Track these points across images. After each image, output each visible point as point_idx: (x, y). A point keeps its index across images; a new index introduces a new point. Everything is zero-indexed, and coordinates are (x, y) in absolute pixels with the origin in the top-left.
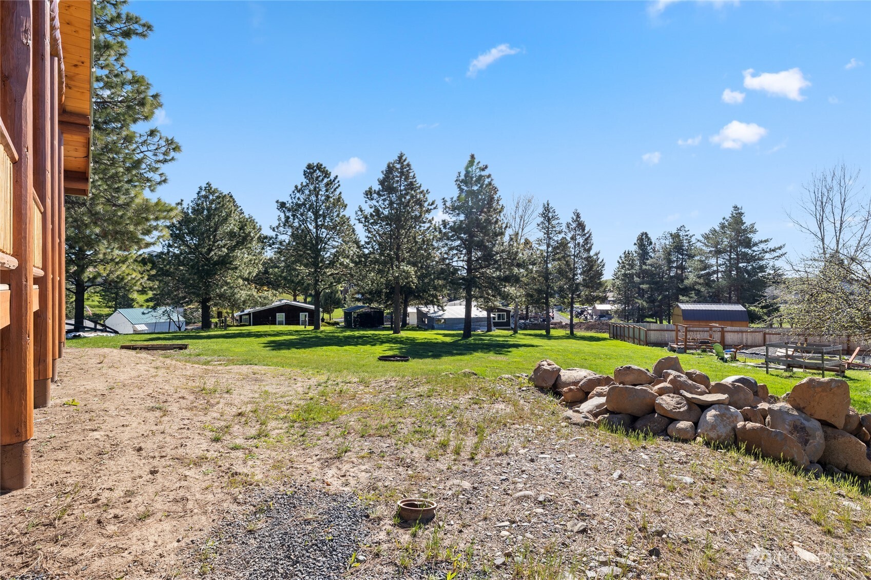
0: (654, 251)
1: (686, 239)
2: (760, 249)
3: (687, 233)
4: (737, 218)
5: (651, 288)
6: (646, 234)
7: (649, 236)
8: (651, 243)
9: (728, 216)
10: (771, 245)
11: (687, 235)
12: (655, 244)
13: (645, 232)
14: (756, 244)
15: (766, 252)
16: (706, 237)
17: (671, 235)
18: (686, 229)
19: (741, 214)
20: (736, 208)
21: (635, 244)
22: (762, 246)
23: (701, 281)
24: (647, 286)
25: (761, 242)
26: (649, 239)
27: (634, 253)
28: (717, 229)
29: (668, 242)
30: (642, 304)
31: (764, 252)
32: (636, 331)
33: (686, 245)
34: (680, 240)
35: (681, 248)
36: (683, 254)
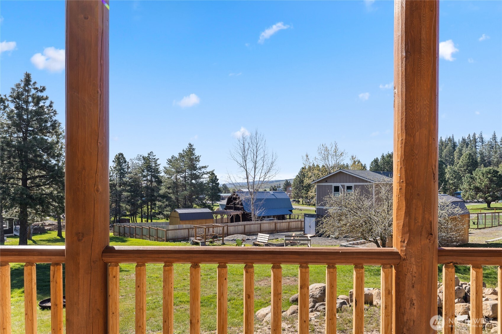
0: (128, 168)
1: (154, 161)
2: (202, 172)
3: (154, 157)
4: (190, 150)
5: (132, 195)
6: (121, 154)
7: (124, 156)
8: (125, 162)
9: (185, 150)
11: (155, 159)
12: (128, 162)
13: (121, 152)
14: (200, 169)
15: (205, 174)
16: (170, 161)
17: (143, 157)
18: (154, 155)
19: (194, 149)
20: (190, 144)
21: (113, 161)
22: (203, 170)
23: (171, 191)
24: (129, 194)
25: (203, 167)
26: (124, 158)
27: (113, 168)
28: (177, 157)
29: (141, 163)
30: (125, 207)
31: (204, 173)
32: (153, 231)
33: (153, 165)
34: (150, 161)
35: (150, 168)
36: (151, 172)
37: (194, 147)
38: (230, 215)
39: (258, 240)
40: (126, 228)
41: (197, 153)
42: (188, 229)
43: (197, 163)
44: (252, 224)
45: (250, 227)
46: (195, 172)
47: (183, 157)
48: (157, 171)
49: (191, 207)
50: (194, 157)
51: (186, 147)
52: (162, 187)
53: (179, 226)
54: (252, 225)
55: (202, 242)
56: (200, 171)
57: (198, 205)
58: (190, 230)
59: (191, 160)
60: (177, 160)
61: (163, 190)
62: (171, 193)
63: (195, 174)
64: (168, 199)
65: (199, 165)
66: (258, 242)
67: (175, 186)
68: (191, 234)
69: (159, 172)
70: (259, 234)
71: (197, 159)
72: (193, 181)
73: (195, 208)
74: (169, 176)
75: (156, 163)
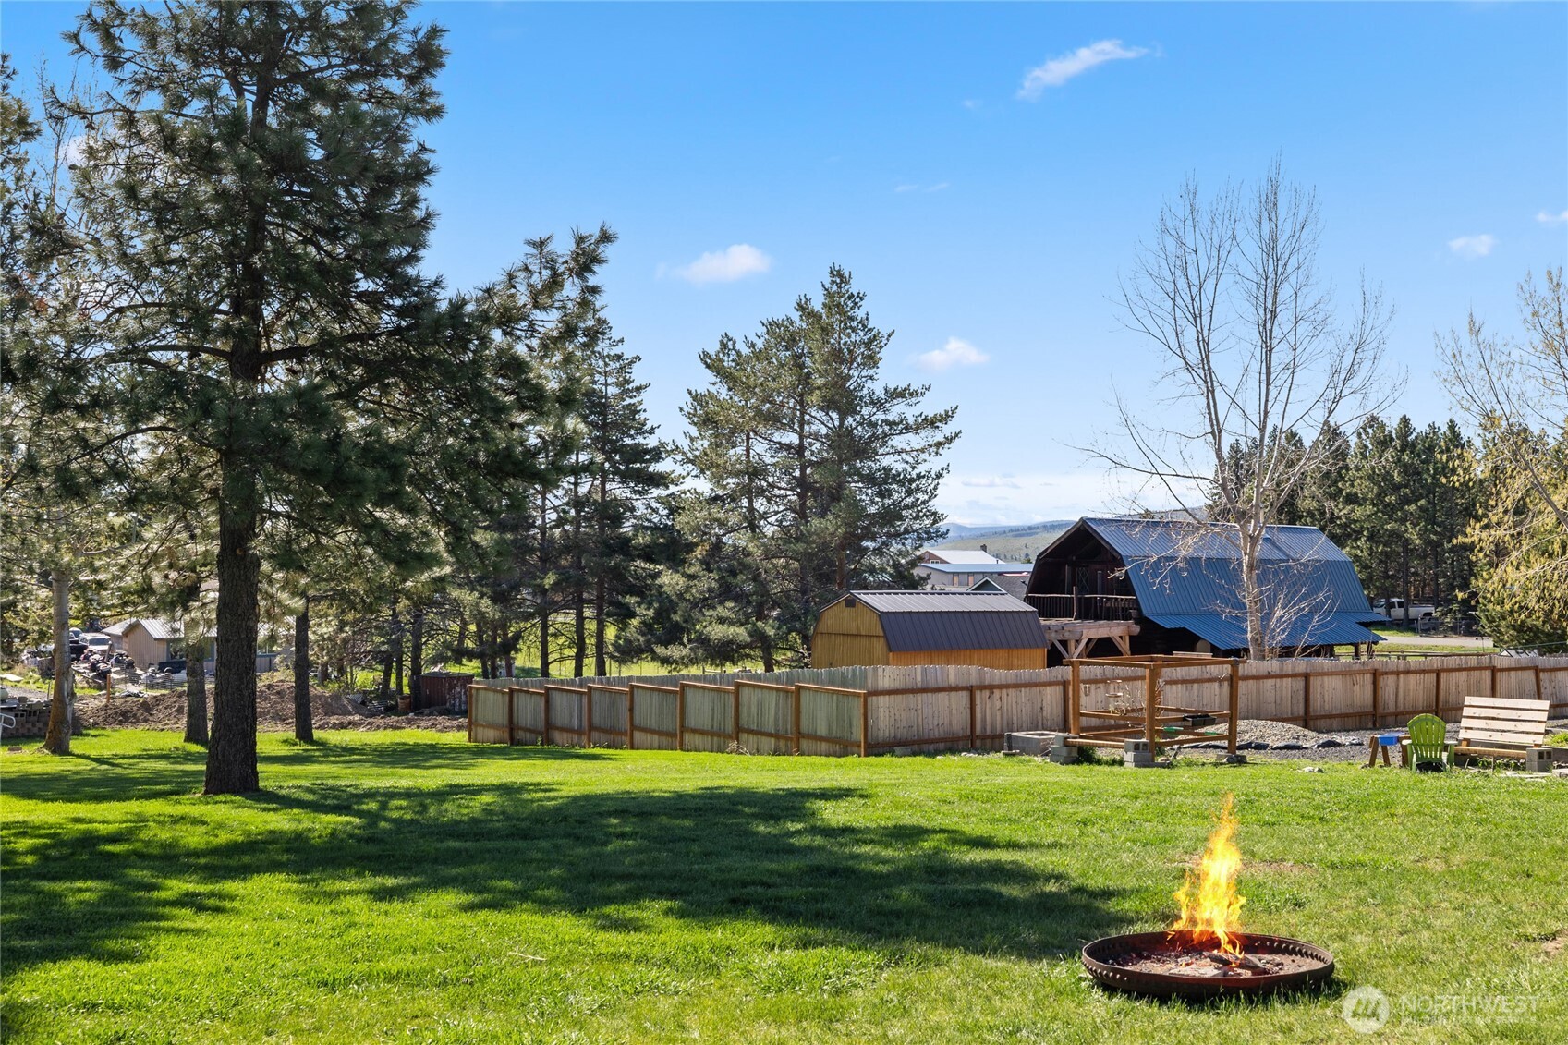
1: (614, 372)
2: (888, 418)
3: (617, 350)
10: (925, 407)
14: (882, 402)
15: (908, 428)
18: (616, 337)
19: (855, 298)
25: (896, 395)
31: (902, 427)
32: (760, 705)
33: (612, 390)
36: (602, 425)
37: (854, 288)
38: (1078, 642)
39: (1463, 734)
40: (558, 700)
42: (971, 690)
43: (869, 372)
44: (1269, 676)
45: (1258, 690)
46: (850, 422)
47: (792, 341)
48: (633, 420)
50: (856, 339)
53: (924, 672)
54: (1270, 682)
55: (1136, 747)
56: (880, 416)
58: (978, 694)
59: (838, 356)
65: (875, 381)
66: (1469, 742)
68: (984, 720)
69: (642, 428)
70: (1468, 700)
71: (872, 353)
75: (628, 382)
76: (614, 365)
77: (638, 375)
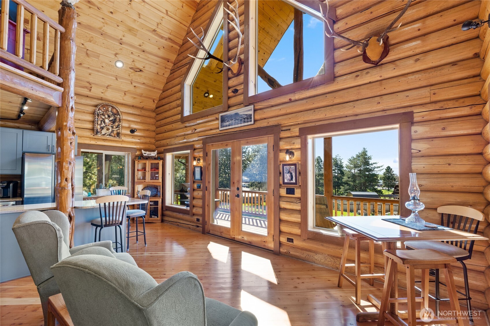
0: (323, 165)
2: (374, 166)
4: (364, 153)
6: (320, 157)
7: (321, 158)
9: (360, 152)
10: (378, 165)
14: (372, 164)
16: (350, 160)
18: (339, 156)
19: (367, 151)
20: (364, 149)
22: (374, 165)
25: (374, 163)
28: (355, 157)
31: (375, 168)
33: (339, 163)
34: (337, 161)
35: (337, 164)
36: (338, 167)
41: (369, 154)
43: (370, 160)
46: (368, 167)
47: (359, 156)
48: (341, 166)
49: (365, 191)
50: (367, 157)
51: (361, 151)
52: (344, 177)
56: (372, 166)
57: (370, 190)
59: (365, 159)
60: (354, 159)
61: (345, 179)
62: (350, 181)
63: (369, 168)
64: (348, 185)
65: (371, 162)
67: (354, 176)
69: (343, 168)
71: (370, 158)
72: (367, 173)
73: (368, 192)
74: (349, 170)
76: (339, 160)
77: (342, 161)
